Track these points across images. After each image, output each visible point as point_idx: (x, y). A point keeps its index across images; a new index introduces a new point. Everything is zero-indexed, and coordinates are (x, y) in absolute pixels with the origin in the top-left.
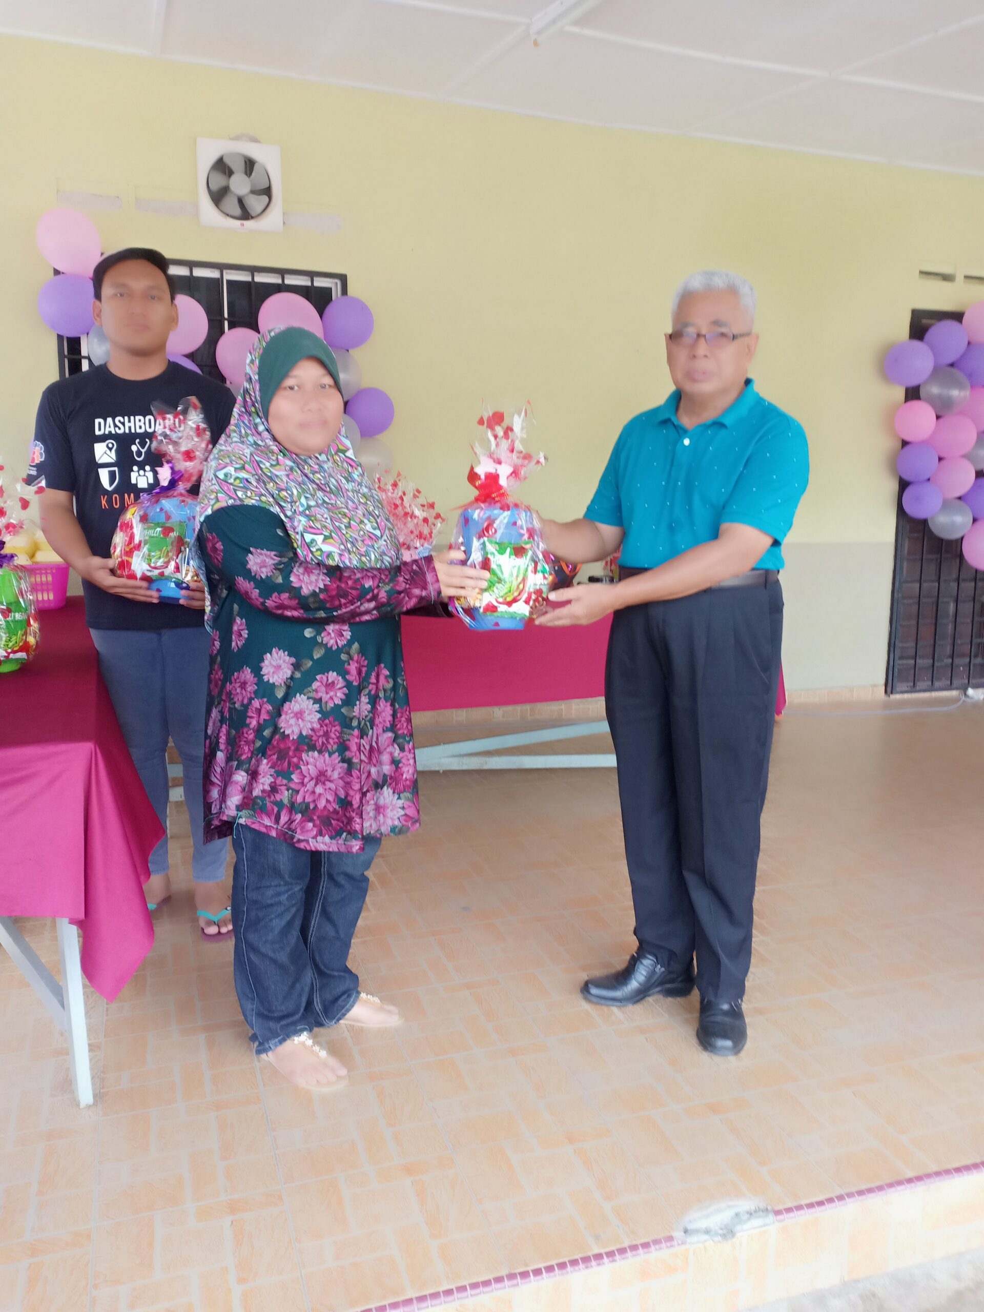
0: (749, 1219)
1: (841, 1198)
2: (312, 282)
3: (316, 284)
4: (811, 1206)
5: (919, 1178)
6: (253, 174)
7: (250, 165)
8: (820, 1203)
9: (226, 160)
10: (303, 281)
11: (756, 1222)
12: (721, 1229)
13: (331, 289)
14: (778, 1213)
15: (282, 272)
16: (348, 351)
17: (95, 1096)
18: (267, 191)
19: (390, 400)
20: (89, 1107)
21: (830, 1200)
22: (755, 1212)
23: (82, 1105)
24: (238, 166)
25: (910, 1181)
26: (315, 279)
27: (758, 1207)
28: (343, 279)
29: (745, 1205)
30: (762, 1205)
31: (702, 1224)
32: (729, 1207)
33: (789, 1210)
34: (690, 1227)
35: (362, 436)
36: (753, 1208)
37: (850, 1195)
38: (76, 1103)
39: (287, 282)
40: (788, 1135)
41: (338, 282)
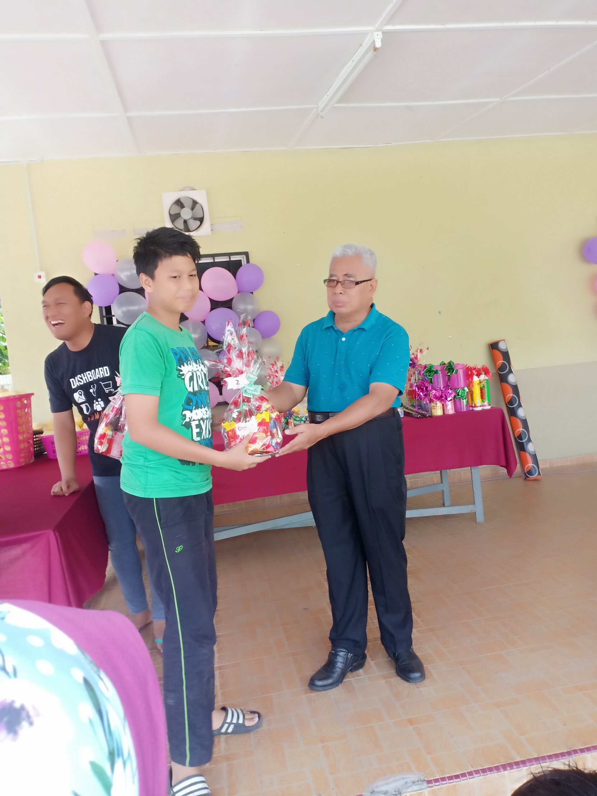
0: (411, 786)
1: (470, 773)
2: (230, 258)
3: (232, 259)
4: (450, 778)
5: (524, 762)
8: (457, 777)
10: (225, 259)
11: (415, 788)
12: (395, 792)
13: (241, 260)
14: (429, 782)
15: (213, 256)
16: (252, 293)
19: (277, 316)
21: (463, 775)
22: (418, 781)
25: (517, 764)
26: (231, 257)
27: (420, 779)
28: (246, 254)
29: (412, 777)
30: (422, 778)
31: (384, 788)
32: (403, 778)
33: (436, 781)
34: (376, 790)
35: (263, 337)
36: (417, 779)
37: (477, 772)
39: (216, 260)
40: (451, 736)
41: (244, 256)
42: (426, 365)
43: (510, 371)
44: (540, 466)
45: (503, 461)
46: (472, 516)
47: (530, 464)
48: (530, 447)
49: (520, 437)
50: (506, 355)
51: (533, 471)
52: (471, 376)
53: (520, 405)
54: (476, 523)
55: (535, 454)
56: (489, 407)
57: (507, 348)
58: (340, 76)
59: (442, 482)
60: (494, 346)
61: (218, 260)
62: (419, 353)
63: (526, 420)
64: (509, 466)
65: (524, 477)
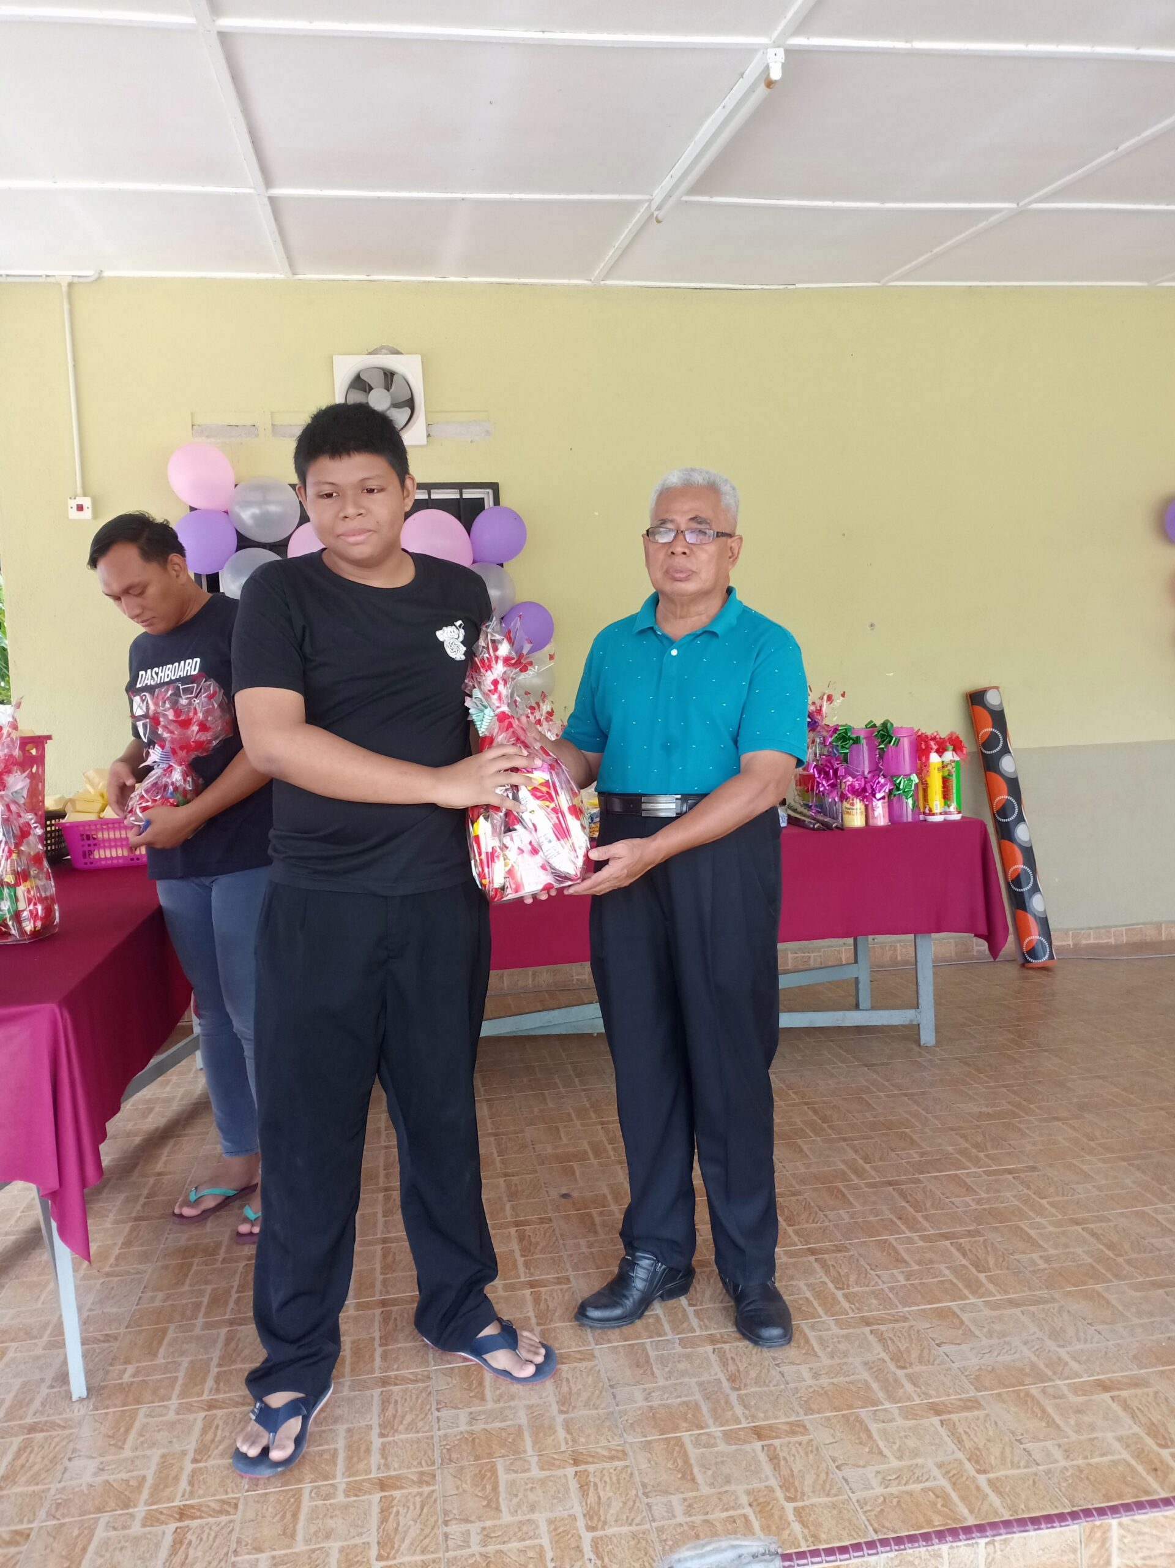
0: (750, 1562)
1: (871, 1545)
2: (461, 494)
3: (464, 496)
4: (830, 1552)
5: (981, 1529)
6: (393, 387)
7: (389, 376)
8: (843, 1550)
9: (362, 376)
10: (452, 495)
13: (483, 499)
14: (786, 1557)
15: (429, 486)
16: (502, 565)
17: (89, 1389)
18: (410, 403)
19: (549, 613)
20: (81, 1400)
21: (857, 1547)
22: (763, 1554)
23: (75, 1398)
24: (376, 380)
25: (968, 1530)
26: (463, 490)
27: (769, 1551)
28: (494, 487)
29: (753, 1545)
30: (773, 1548)
32: (734, 1547)
33: (801, 1555)
36: (762, 1550)
37: (885, 1542)
38: (69, 1395)
39: (433, 497)
40: (838, 1468)
41: (490, 491)
42: (838, 725)
43: (1006, 750)
44: (1055, 943)
45: (982, 928)
46: (911, 1033)
47: (1035, 937)
48: (1037, 903)
49: (1017, 881)
50: (999, 718)
51: (1039, 950)
52: (926, 752)
53: (1021, 819)
54: (920, 1045)
55: (1046, 918)
56: (957, 817)
57: (1001, 704)
58: (697, 138)
59: (856, 962)
60: (975, 699)
61: (436, 495)
62: (825, 703)
63: (1031, 848)
64: (992, 937)
65: (1020, 960)
